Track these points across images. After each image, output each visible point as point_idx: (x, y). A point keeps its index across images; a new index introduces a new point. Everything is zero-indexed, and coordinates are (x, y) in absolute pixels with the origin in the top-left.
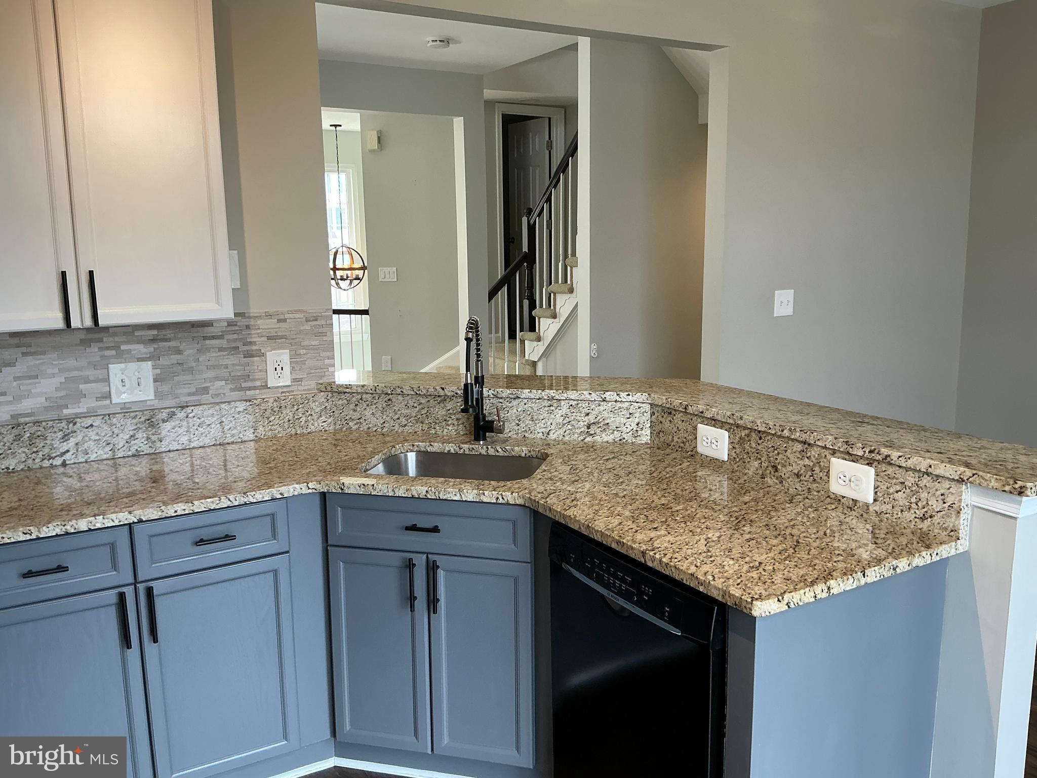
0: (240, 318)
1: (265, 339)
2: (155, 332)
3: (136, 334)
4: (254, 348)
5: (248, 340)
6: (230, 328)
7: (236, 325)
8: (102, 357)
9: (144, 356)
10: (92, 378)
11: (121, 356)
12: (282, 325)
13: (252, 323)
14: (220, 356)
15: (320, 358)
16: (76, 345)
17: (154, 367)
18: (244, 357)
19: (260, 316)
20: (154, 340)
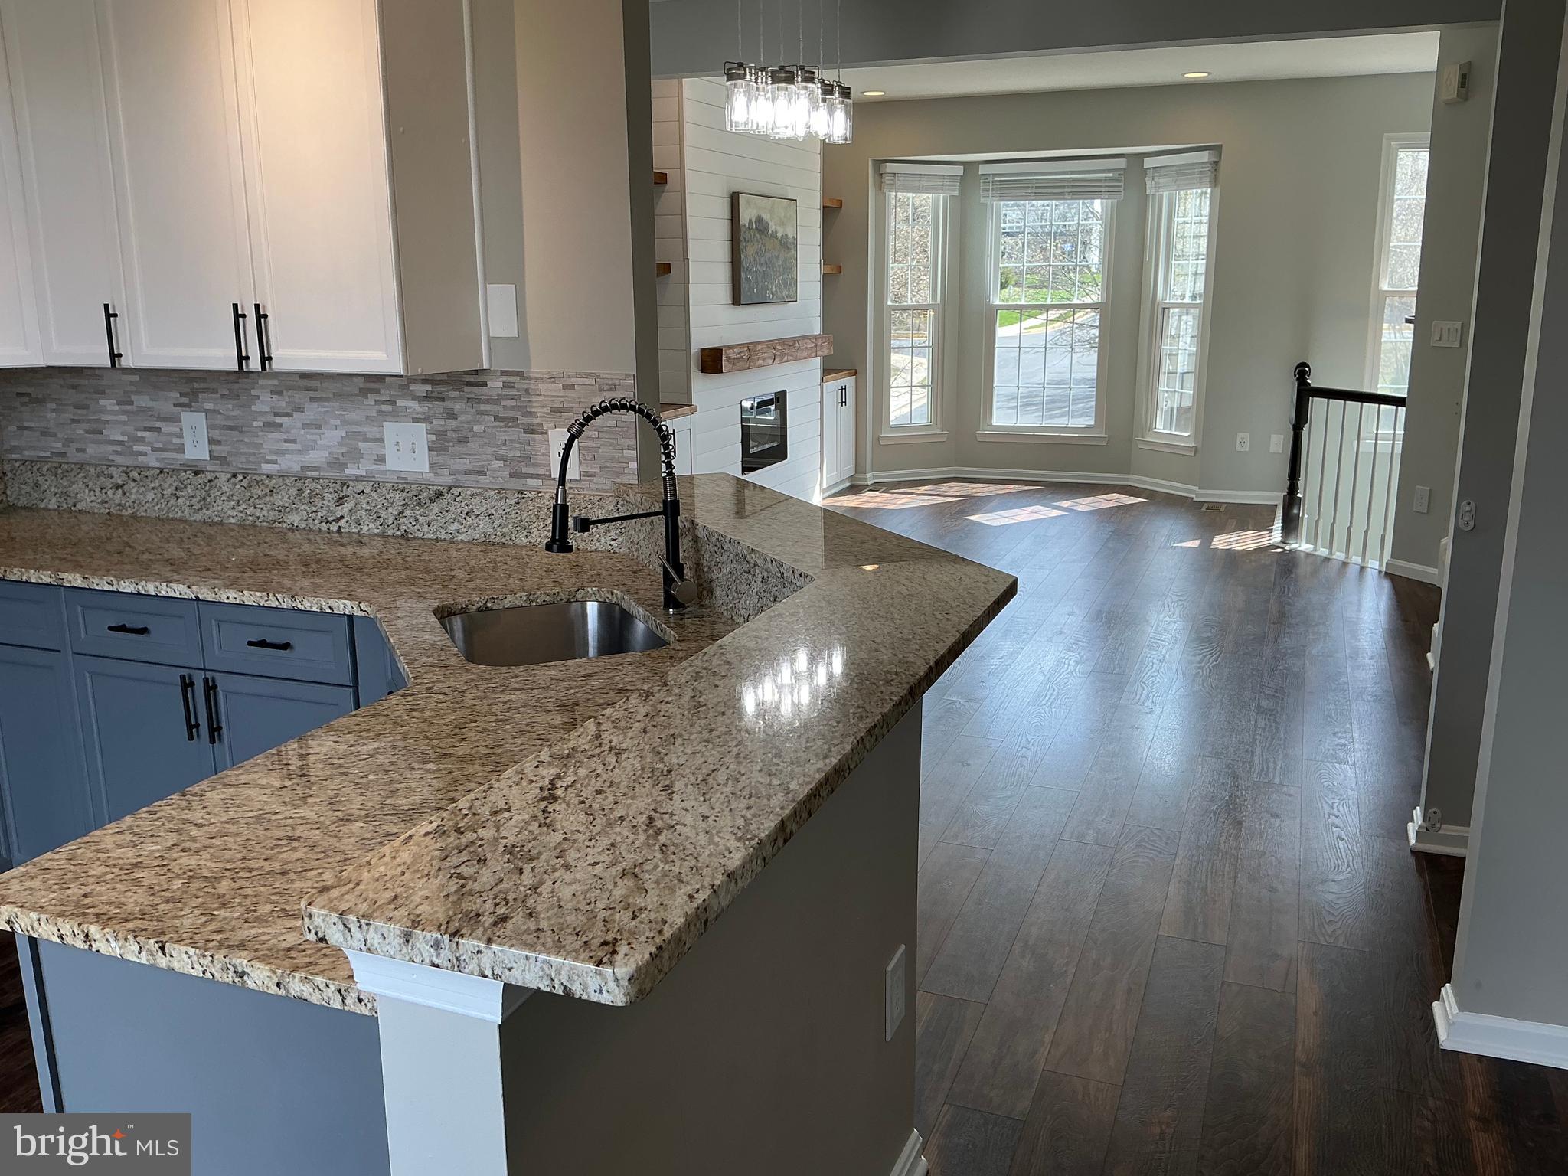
0: (518, 378)
1: (547, 410)
2: (429, 388)
3: (411, 388)
4: (536, 421)
5: (528, 410)
6: (506, 391)
7: (514, 387)
8: (379, 412)
9: (419, 416)
10: (369, 436)
11: (395, 415)
12: (568, 392)
13: (532, 387)
14: (497, 427)
15: (617, 447)
16: (356, 395)
17: (429, 431)
18: (524, 432)
19: (542, 378)
20: (428, 397)
